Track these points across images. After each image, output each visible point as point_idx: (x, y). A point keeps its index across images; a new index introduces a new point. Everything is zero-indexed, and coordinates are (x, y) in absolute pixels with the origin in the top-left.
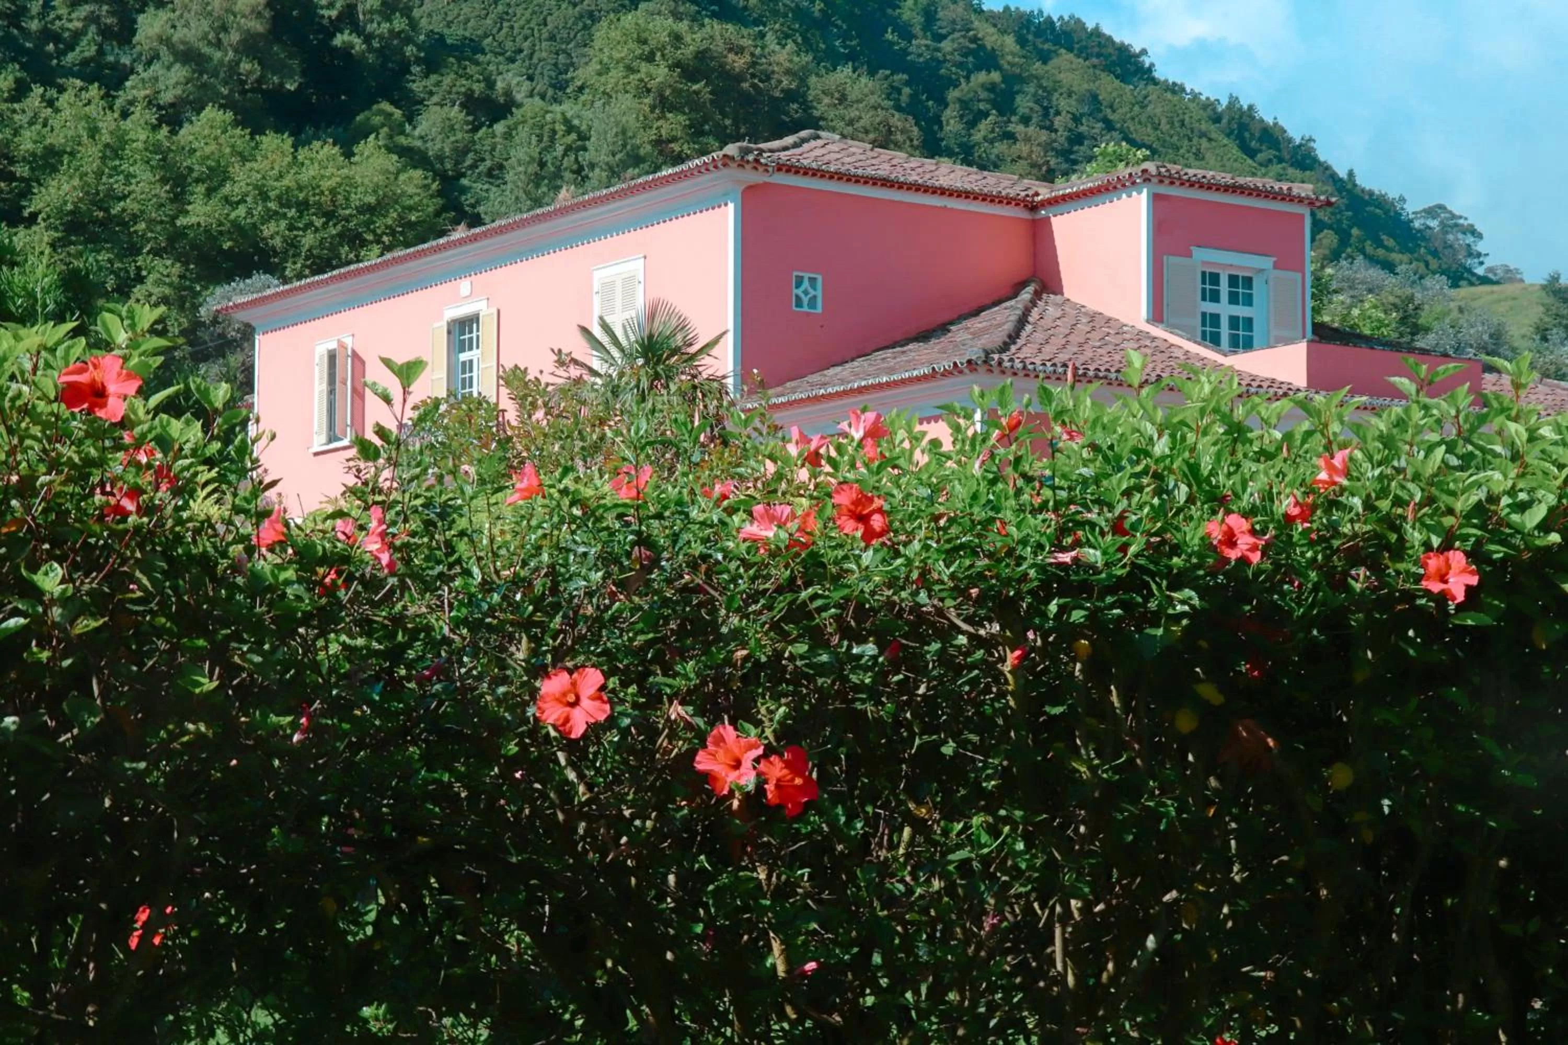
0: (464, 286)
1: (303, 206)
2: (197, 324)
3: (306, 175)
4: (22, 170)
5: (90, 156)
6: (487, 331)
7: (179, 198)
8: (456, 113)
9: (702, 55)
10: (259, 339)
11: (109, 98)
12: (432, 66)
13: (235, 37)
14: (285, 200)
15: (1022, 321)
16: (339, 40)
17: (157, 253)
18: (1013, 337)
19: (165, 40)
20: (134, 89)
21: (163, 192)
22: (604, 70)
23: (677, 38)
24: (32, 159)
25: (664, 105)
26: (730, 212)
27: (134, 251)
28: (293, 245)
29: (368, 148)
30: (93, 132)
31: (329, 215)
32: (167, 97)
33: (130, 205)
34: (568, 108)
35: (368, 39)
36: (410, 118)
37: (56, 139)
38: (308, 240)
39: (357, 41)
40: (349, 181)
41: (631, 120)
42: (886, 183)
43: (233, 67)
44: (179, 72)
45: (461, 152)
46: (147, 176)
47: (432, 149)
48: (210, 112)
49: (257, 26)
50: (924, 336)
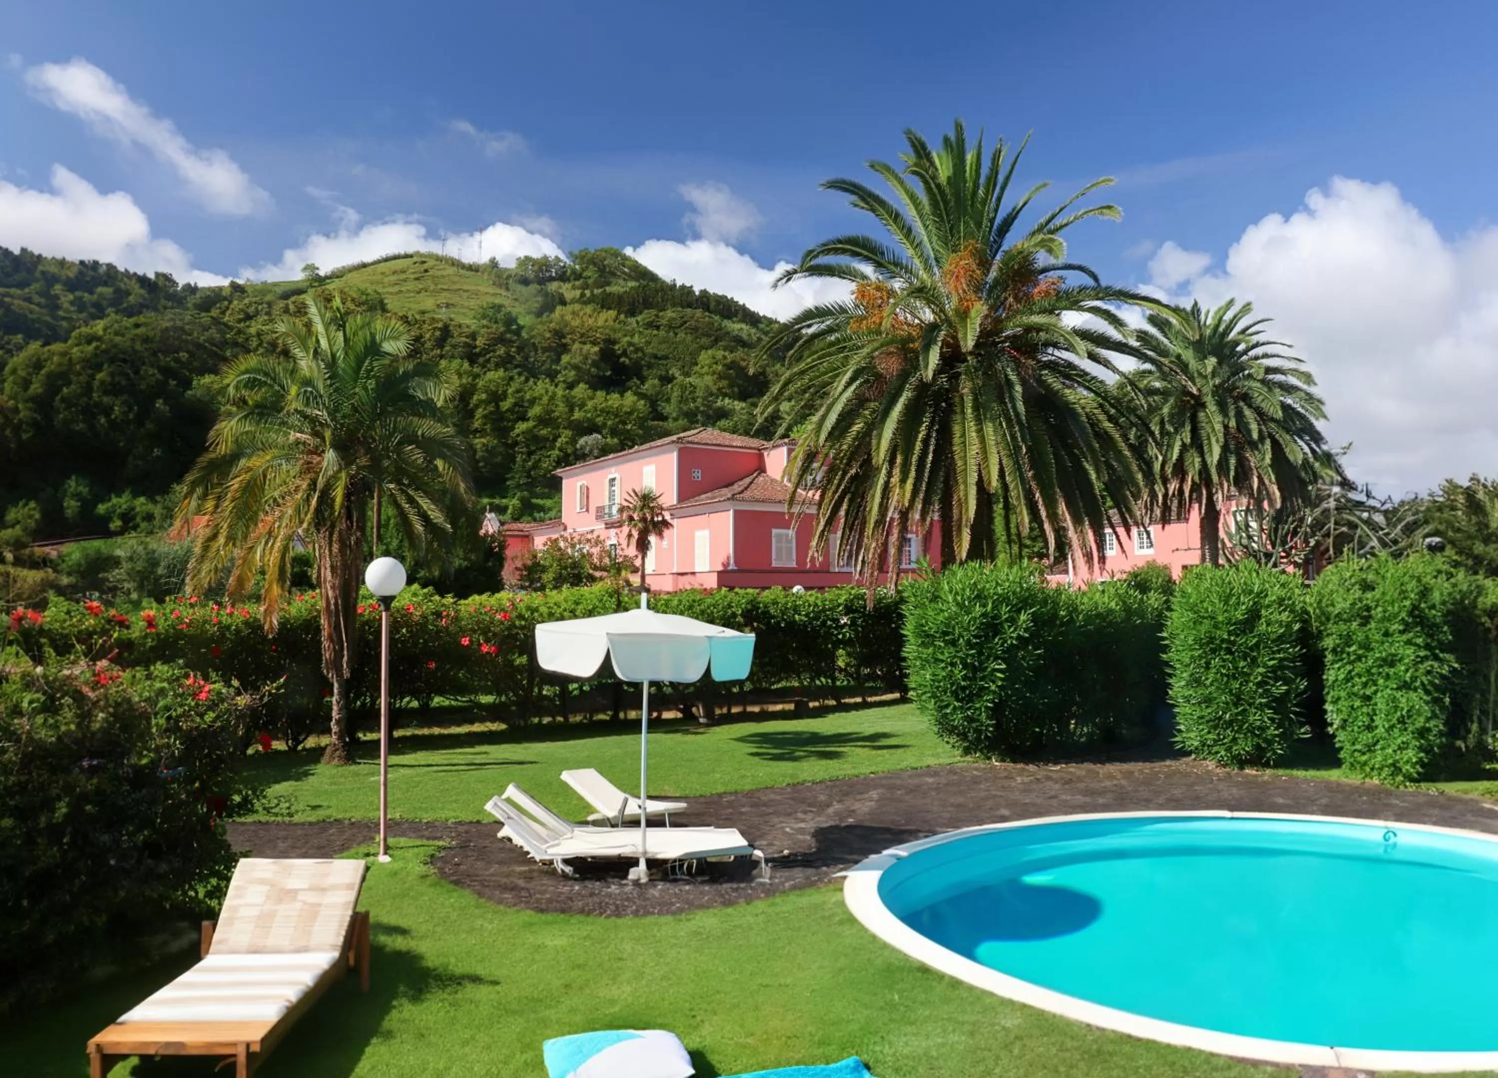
0: (613, 469)
1: (608, 413)
2: (576, 449)
3: (610, 403)
4: (526, 404)
5: (545, 399)
6: (617, 482)
7: (571, 411)
8: (656, 381)
9: (733, 362)
10: (564, 481)
11: (552, 381)
12: (650, 366)
13: (590, 361)
14: (602, 411)
15: (751, 483)
16: (622, 360)
17: (565, 428)
18: (746, 489)
19: (569, 363)
20: (560, 378)
21: (566, 409)
22: (702, 367)
23: (725, 357)
24: (529, 401)
25: (720, 378)
26: (675, 455)
27: (558, 427)
28: (605, 424)
29: (629, 394)
30: (547, 392)
31: (616, 416)
32: (570, 380)
33: (557, 414)
34: (691, 379)
35: (630, 359)
36: (643, 383)
37: (536, 395)
38: (609, 423)
39: (627, 361)
40: (622, 405)
41: (711, 384)
42: (719, 445)
43: (589, 370)
44: (573, 373)
45: (658, 394)
46: (562, 405)
47: (649, 393)
48: (582, 385)
49: (596, 358)
50: (726, 486)
